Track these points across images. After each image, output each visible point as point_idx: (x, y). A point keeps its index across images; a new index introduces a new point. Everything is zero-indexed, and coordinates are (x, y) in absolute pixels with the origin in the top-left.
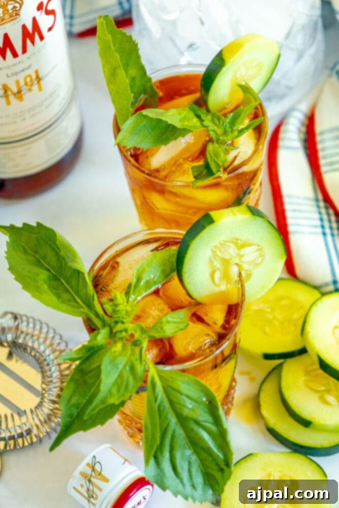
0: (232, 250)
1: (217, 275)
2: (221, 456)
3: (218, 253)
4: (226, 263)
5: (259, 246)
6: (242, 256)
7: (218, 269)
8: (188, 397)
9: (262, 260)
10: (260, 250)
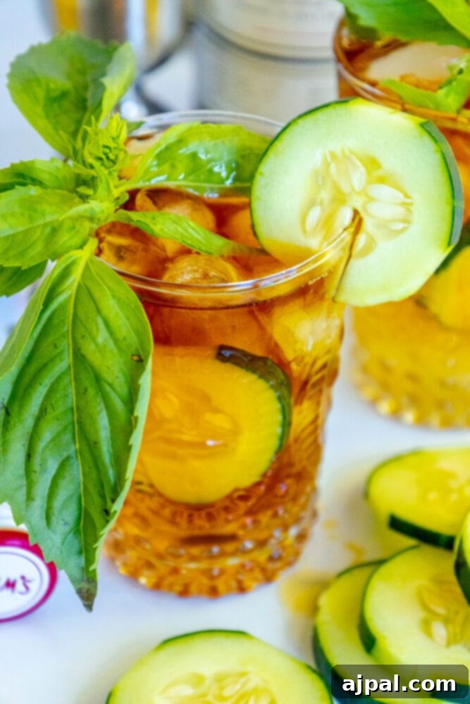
0: (358, 178)
1: (315, 214)
2: (111, 473)
3: (333, 168)
4: (339, 199)
5: (406, 196)
6: (371, 199)
7: (321, 204)
8: (107, 324)
9: (403, 230)
10: (407, 206)
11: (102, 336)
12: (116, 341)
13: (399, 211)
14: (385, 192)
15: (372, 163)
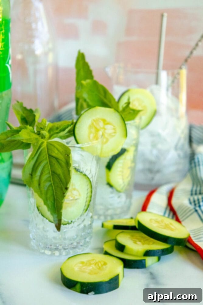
0: (101, 124)
3: (94, 123)
5: (114, 127)
6: (105, 129)
7: (93, 133)
9: (114, 136)
10: (114, 129)
11: (56, 152)
12: (60, 152)
13: (113, 131)
14: (109, 127)
15: (104, 120)
